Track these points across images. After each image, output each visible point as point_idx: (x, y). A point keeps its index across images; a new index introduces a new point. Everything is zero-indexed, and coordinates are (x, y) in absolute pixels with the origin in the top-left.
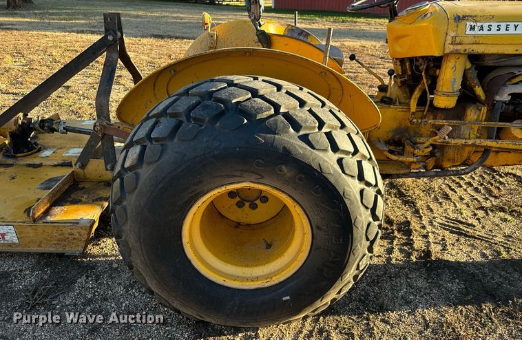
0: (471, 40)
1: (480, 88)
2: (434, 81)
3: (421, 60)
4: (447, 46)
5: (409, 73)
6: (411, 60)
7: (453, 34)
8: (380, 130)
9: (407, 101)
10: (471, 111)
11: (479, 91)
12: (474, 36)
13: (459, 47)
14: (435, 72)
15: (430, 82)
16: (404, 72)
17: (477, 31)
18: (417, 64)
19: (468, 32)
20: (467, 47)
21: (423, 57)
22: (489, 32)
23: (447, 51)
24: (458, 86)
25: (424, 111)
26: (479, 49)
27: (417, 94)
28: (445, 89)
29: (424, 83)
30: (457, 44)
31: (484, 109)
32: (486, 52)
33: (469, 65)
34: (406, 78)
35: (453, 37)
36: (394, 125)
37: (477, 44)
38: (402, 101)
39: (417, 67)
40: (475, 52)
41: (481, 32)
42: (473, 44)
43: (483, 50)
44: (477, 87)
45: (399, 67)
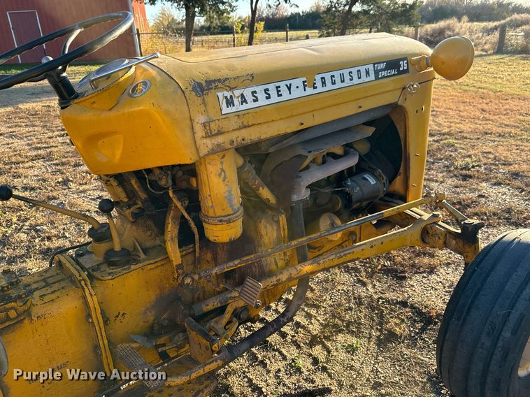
0: (234, 123)
1: (266, 189)
2: (193, 200)
3: (157, 172)
4: (199, 142)
5: (143, 196)
6: (138, 174)
7: (202, 119)
8: (127, 317)
9: (158, 242)
10: (266, 227)
11: (265, 193)
12: (238, 115)
13: (220, 139)
14: (188, 182)
15: (187, 203)
16: (131, 195)
17: (238, 106)
18: (153, 178)
19: (226, 110)
20: (233, 136)
21: (161, 168)
22: (256, 104)
23: (203, 151)
24: (237, 199)
25: (194, 251)
26: (252, 135)
27: (172, 229)
28: (219, 212)
29: (176, 207)
30: (216, 135)
31: (283, 219)
32: (263, 137)
33: (240, 161)
34: (140, 204)
35: (204, 125)
36: (151, 296)
37: (246, 127)
38: (149, 244)
39: (154, 184)
40: (248, 141)
41: (245, 106)
42: (240, 128)
43: (258, 135)
44: (261, 188)
45: (119, 190)
